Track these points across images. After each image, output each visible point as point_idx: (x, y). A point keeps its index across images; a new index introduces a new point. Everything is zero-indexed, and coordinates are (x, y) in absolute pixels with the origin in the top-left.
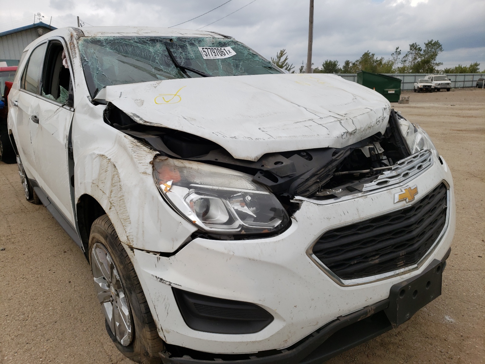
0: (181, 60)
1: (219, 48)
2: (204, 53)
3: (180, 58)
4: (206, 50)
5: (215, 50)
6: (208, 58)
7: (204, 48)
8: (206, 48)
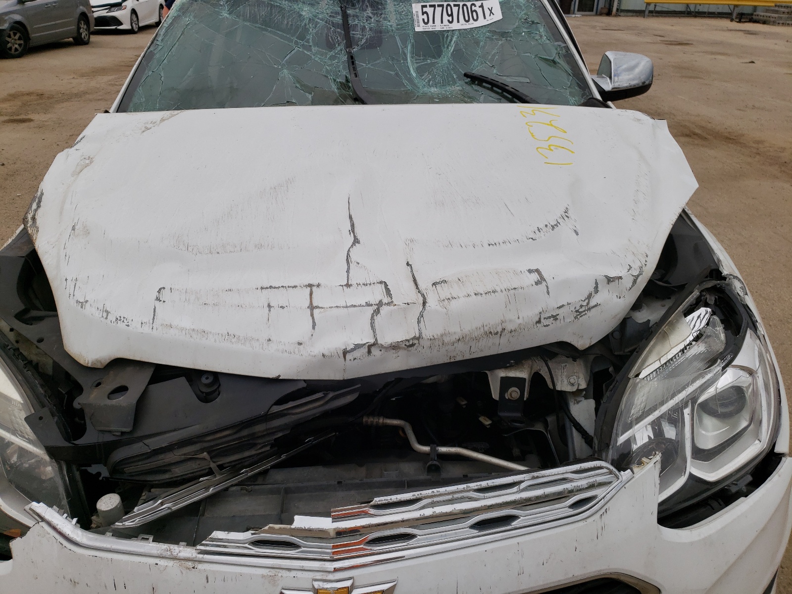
0: (363, 35)
1: (469, 4)
2: (421, 17)
3: (363, 29)
4: (430, 10)
5: (455, 9)
6: (430, 28)
7: (428, 4)
8: (431, 6)
